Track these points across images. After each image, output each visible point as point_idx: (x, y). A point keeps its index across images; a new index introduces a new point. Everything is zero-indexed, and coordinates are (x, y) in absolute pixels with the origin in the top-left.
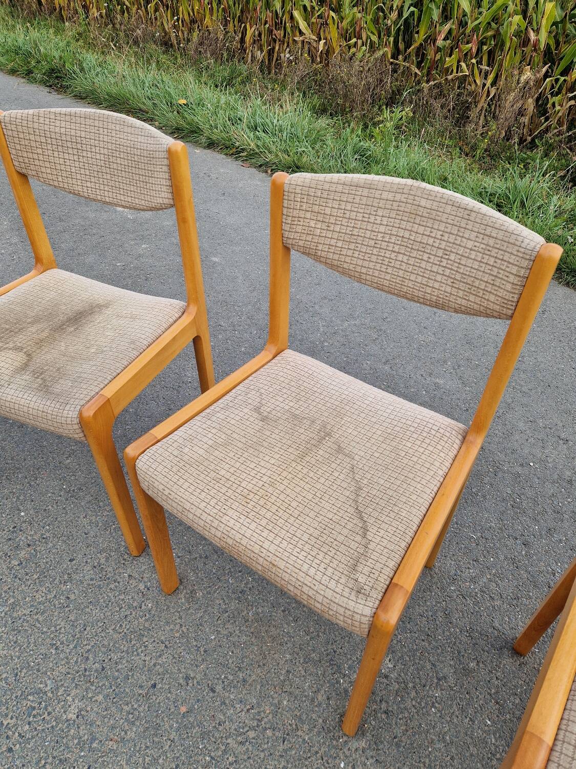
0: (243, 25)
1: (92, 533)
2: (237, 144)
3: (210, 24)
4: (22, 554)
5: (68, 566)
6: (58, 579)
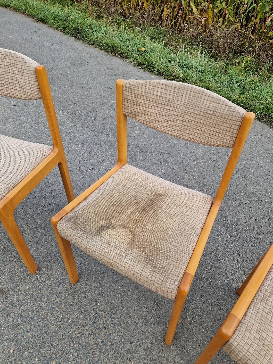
0: (162, 8)
1: (140, 324)
2: (174, 74)
3: (146, 7)
4: (102, 334)
5: (129, 347)
6: (125, 357)
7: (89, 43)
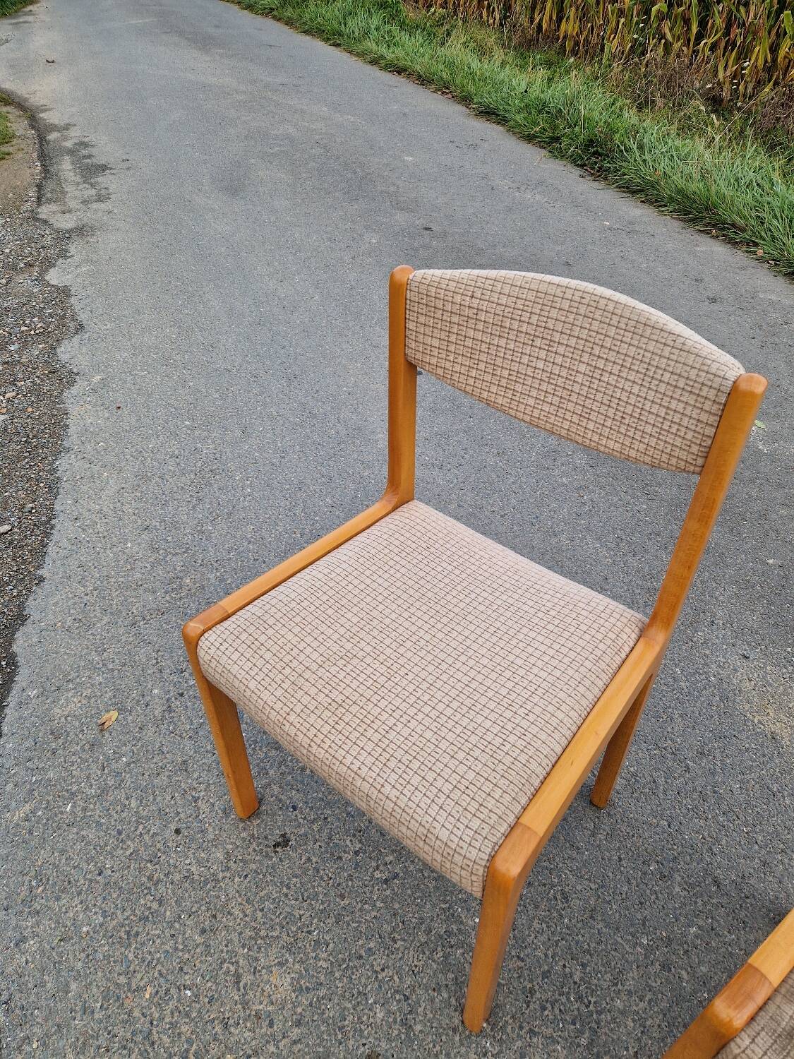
7: (623, 187)
